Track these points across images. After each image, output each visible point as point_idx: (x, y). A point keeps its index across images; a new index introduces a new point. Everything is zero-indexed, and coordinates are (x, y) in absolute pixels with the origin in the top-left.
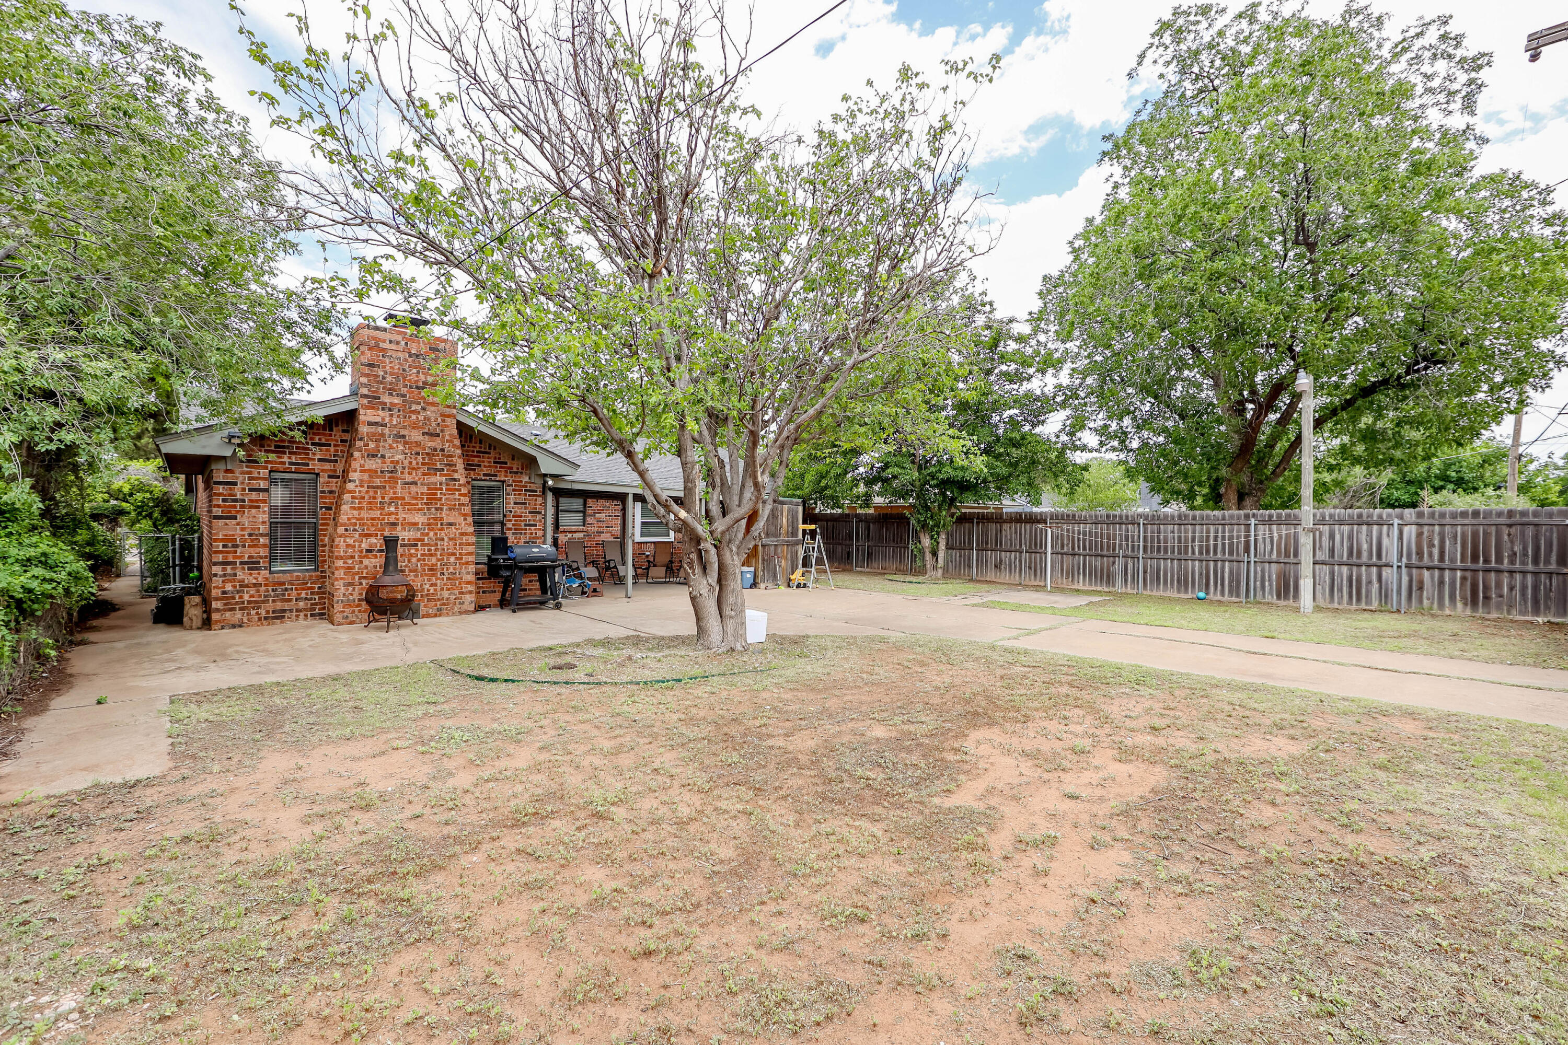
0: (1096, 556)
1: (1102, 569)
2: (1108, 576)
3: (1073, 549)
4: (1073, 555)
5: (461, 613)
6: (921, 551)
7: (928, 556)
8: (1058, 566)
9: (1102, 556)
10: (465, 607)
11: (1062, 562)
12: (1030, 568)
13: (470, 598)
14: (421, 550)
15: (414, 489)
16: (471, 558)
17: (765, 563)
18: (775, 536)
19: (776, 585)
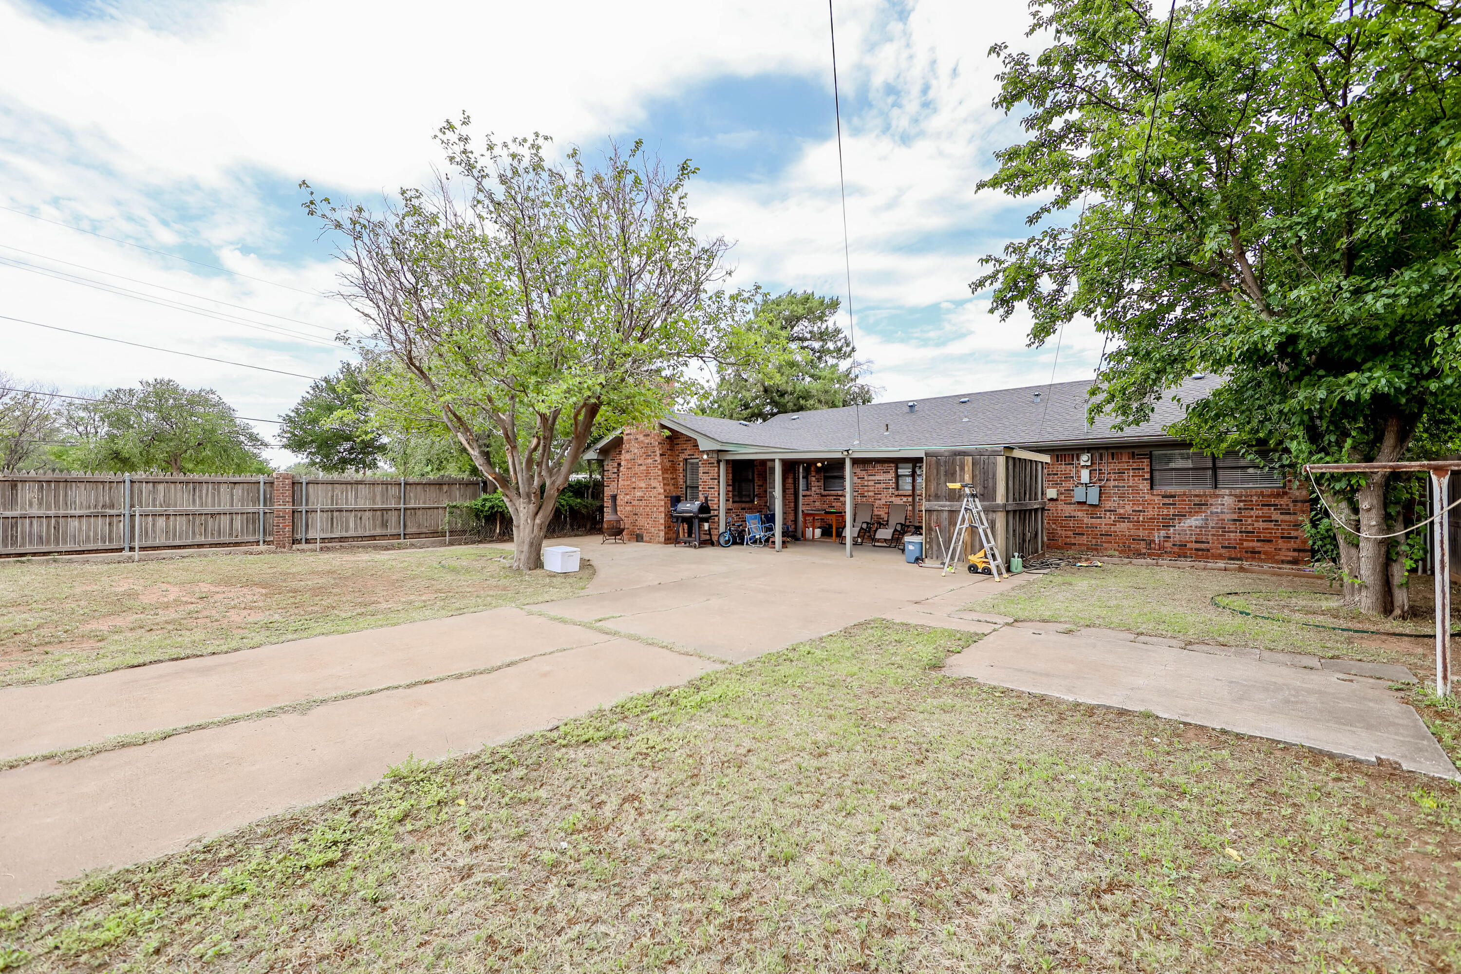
10: (660, 540)
13: (662, 534)
14: (643, 503)
15: (642, 468)
16: (663, 509)
17: (933, 534)
18: (951, 498)
19: (942, 563)
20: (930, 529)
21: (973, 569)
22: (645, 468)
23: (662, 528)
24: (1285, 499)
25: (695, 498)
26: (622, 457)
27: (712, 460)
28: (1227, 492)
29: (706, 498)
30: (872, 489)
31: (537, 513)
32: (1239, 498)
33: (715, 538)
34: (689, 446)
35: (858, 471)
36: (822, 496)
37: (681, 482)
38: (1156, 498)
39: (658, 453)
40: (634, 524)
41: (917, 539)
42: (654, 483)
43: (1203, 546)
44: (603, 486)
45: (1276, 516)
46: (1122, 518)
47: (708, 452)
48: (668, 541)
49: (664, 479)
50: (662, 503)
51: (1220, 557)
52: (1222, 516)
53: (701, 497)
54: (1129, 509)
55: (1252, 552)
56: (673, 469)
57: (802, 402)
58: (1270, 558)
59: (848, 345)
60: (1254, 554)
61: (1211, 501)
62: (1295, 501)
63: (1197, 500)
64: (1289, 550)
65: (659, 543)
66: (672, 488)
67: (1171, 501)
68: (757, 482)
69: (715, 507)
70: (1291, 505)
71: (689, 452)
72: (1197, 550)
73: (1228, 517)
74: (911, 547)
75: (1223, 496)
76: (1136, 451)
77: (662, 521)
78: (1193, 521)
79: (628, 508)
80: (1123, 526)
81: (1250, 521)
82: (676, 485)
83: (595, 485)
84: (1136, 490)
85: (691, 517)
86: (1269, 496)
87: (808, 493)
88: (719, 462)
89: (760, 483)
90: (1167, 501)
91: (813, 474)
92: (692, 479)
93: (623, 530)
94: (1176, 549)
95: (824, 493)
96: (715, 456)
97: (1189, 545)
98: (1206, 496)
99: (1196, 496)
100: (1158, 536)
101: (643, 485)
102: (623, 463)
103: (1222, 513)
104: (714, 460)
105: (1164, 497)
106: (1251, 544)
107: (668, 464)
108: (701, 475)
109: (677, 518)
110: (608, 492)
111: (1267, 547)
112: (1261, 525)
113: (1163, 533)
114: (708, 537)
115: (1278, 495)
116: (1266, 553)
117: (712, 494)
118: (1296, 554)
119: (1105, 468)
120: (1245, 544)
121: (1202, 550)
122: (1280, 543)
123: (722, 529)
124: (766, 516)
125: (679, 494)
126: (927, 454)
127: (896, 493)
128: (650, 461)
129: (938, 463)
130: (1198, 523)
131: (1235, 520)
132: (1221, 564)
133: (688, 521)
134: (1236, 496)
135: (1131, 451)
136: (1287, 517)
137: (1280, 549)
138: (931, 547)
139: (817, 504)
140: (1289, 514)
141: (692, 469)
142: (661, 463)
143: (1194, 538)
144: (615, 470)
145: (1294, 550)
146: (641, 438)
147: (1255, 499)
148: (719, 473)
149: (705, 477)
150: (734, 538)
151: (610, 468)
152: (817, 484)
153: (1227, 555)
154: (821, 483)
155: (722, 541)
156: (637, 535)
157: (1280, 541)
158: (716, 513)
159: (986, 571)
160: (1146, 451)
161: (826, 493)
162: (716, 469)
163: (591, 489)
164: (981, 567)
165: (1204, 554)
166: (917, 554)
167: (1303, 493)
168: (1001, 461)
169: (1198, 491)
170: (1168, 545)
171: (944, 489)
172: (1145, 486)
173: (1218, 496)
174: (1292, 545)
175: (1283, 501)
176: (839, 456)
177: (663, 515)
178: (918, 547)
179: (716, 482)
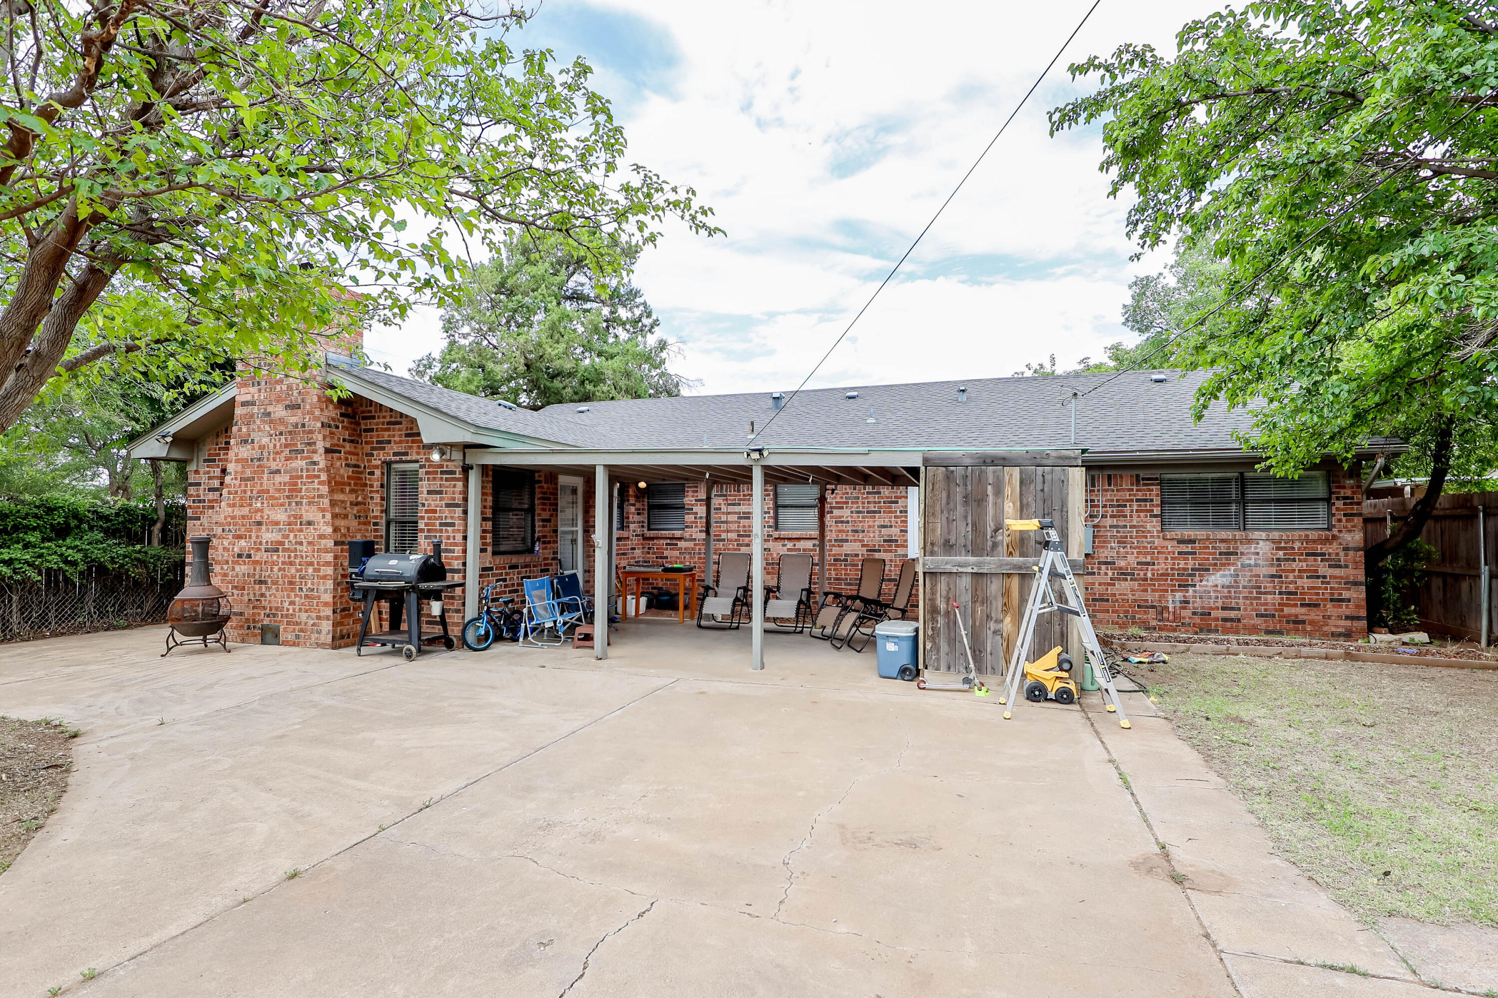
13: (327, 626)
14: (282, 557)
15: (278, 478)
16: (330, 571)
17: (941, 621)
18: (977, 549)
19: (967, 681)
20: (933, 611)
21: (1036, 693)
22: (287, 478)
23: (328, 612)
24: (1335, 545)
25: (406, 545)
26: (231, 454)
27: (451, 466)
28: (1263, 535)
29: (437, 547)
30: (734, 527)
32: (1277, 544)
33: (454, 632)
34: (397, 434)
36: (645, 538)
37: (376, 510)
38: (1170, 545)
39: (320, 446)
40: (256, 603)
41: (904, 629)
42: (309, 513)
43: (1232, 614)
44: (185, 518)
45: (1324, 569)
46: (1124, 574)
47: (442, 448)
48: (340, 640)
49: (333, 503)
50: (329, 557)
51: (1254, 630)
52: (1256, 571)
53: (424, 544)
54: (1132, 560)
55: (1295, 622)
56: (358, 482)
57: (589, 387)
58: (1318, 630)
59: (649, 315)
60: (1297, 623)
61: (1242, 548)
62: (1346, 549)
63: (1223, 547)
64: (1339, 617)
65: (319, 645)
66: (354, 524)
67: (1188, 548)
68: (541, 513)
69: (457, 565)
70: (1342, 554)
71: (396, 448)
72: (1225, 620)
73: (1265, 571)
74: (891, 647)
75: (1257, 541)
76: (1143, 474)
77: (328, 598)
78: (1218, 579)
79: (241, 569)
80: (1124, 587)
81: (1291, 577)
82: (363, 518)
83: (169, 515)
84: (1142, 533)
85: (400, 591)
86: (1314, 541)
87: (625, 534)
88: (466, 469)
89: (546, 515)
90: (1184, 548)
91: (632, 500)
92: (402, 507)
93: (227, 619)
94: (1197, 620)
95: (649, 534)
96: (457, 455)
97: (1214, 614)
98: (1235, 541)
99: (1222, 541)
100: (1173, 600)
101: (281, 516)
102: (231, 467)
103: (1256, 565)
104: (456, 467)
105: (1181, 542)
106: (1293, 611)
107: (346, 472)
108: (423, 496)
109: (366, 591)
110: (194, 531)
111: (1314, 615)
112: (1305, 582)
113: (1179, 596)
114: (438, 630)
115: (1327, 541)
116: (1312, 623)
117: (450, 537)
118: (1348, 623)
119: (1101, 499)
120: (1287, 610)
121: (1232, 620)
122: (1330, 609)
123: (471, 611)
124: (561, 580)
125: (370, 537)
126: (927, 462)
127: (776, 534)
128: (300, 463)
129: (948, 477)
130: (1227, 581)
131: (1273, 576)
132: (1319, 647)
133: (396, 598)
134: (1273, 541)
135: (1135, 472)
136: (1337, 572)
137: (1329, 617)
138: (936, 648)
139: (638, 552)
140: (1340, 566)
141: (403, 487)
142: (328, 470)
143: (1220, 604)
144: (216, 483)
145: (1347, 618)
146: (279, 411)
147: (1297, 545)
148: (465, 492)
149: (434, 502)
150: (496, 627)
151: (204, 479)
152: (637, 518)
153: (1263, 626)
154: (644, 518)
155: (471, 637)
156: (264, 630)
157: (1329, 605)
158: (457, 578)
159: (1064, 697)
160: (1155, 473)
161: (652, 533)
162: (460, 484)
163: (159, 525)
164: (1053, 687)
165: (1232, 625)
166: (905, 660)
167: (1356, 538)
168: (1077, 476)
169: (1224, 534)
170: (1186, 613)
171: (963, 531)
172: (1153, 525)
173: (1249, 541)
174: (1344, 610)
175: (1332, 549)
176: (740, 460)
177: (330, 584)
178: (907, 646)
179: (459, 511)
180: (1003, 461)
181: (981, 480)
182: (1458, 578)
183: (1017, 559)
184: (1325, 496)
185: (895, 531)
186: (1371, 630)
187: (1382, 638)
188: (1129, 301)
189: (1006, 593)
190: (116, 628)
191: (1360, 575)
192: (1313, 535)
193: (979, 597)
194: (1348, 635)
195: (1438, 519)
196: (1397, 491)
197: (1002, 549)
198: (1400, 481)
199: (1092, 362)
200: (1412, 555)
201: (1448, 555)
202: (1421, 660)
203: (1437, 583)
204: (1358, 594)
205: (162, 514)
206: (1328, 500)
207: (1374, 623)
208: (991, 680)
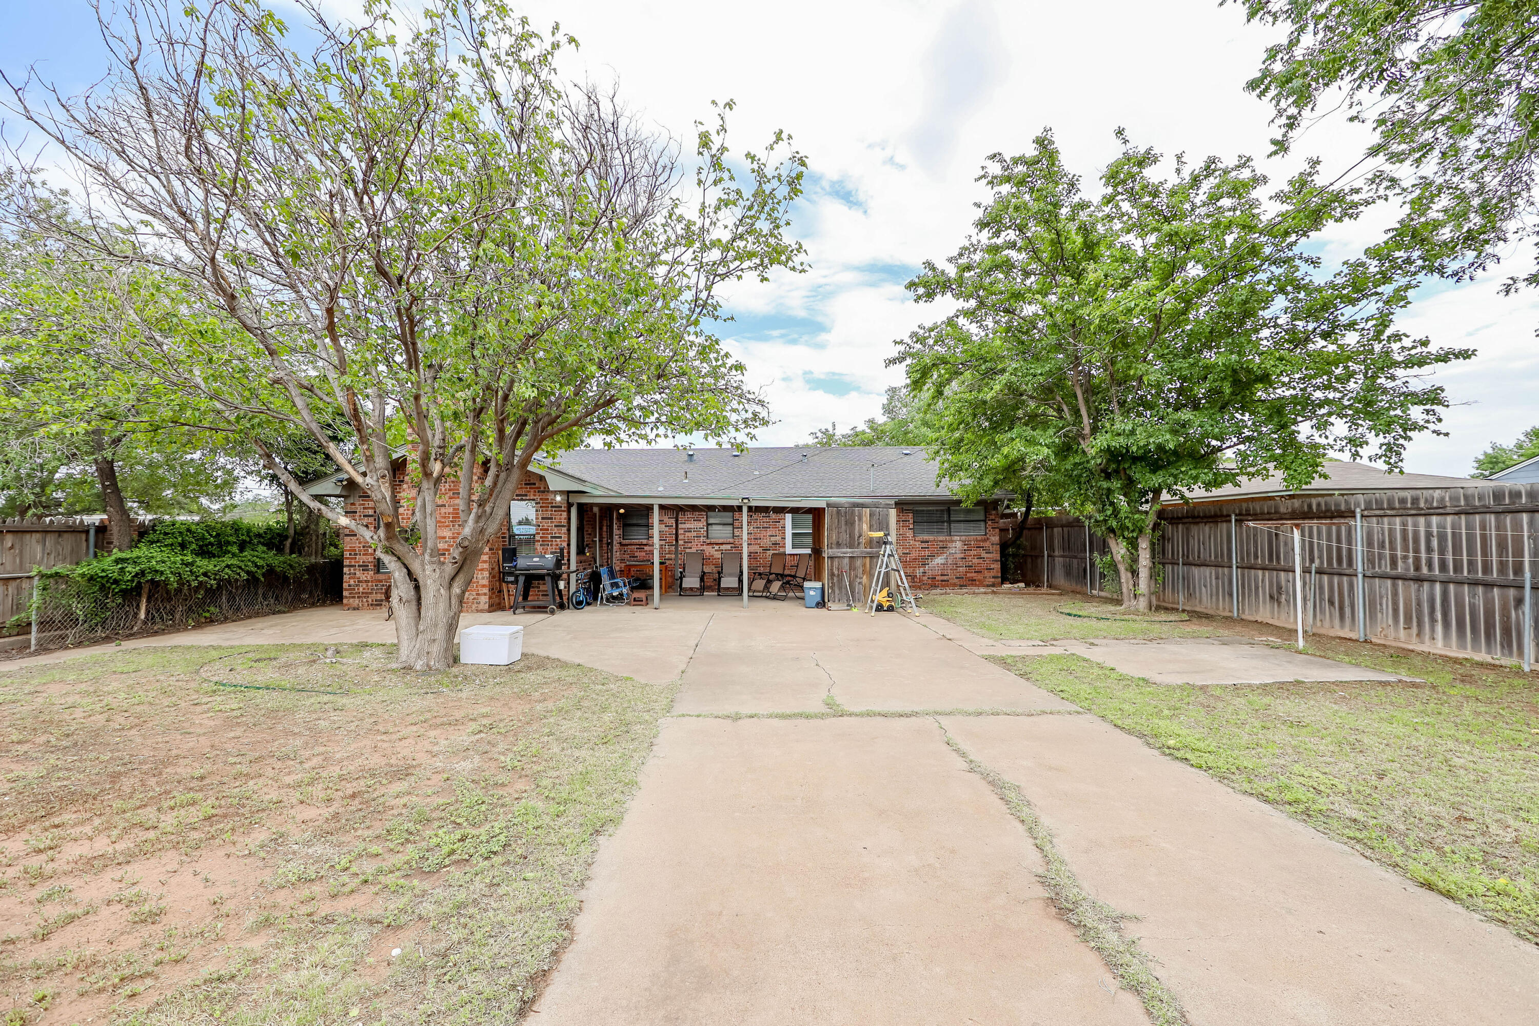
0: (1474, 583)
1: (1489, 614)
2: (1506, 631)
3: (1417, 568)
4: (1419, 580)
5: (478, 611)
6: (1114, 566)
7: (1125, 576)
8: (1387, 604)
9: (1489, 585)
10: (481, 607)
11: (1395, 594)
12: (1331, 603)
13: (485, 599)
16: (486, 566)
17: (835, 579)
18: (851, 546)
19: (849, 605)
20: (832, 575)
21: (880, 608)
22: (451, 510)
23: (486, 590)
24: (988, 542)
28: (958, 538)
31: (453, 579)
32: (964, 542)
35: (666, 519)
36: (623, 545)
38: (917, 544)
41: (818, 585)
43: (945, 578)
45: (984, 555)
47: (560, 493)
50: (486, 558)
51: (955, 585)
52: (955, 556)
53: (539, 549)
55: (972, 580)
58: (981, 584)
61: (949, 545)
62: (992, 544)
63: (941, 544)
64: (990, 577)
67: (926, 545)
70: (991, 547)
71: (518, 492)
72: (942, 581)
73: (959, 556)
74: (812, 593)
75: (955, 541)
76: (904, 507)
77: (485, 582)
78: (939, 560)
81: (970, 559)
84: (905, 538)
86: (980, 541)
88: (570, 505)
90: (924, 545)
94: (930, 581)
95: (625, 542)
96: (568, 498)
97: (937, 578)
98: (946, 541)
99: (941, 541)
100: (919, 572)
103: (955, 553)
105: (922, 542)
106: (971, 575)
108: (538, 520)
111: (979, 577)
112: (976, 561)
113: (922, 570)
115: (985, 540)
116: (979, 580)
117: (558, 545)
118: (994, 580)
119: (900, 520)
120: (968, 575)
121: (945, 581)
122: (986, 573)
123: (573, 587)
126: (828, 505)
127: (708, 541)
129: (838, 512)
130: (943, 561)
131: (962, 558)
132: (982, 590)
134: (962, 541)
135: (901, 507)
136: (989, 555)
137: (986, 577)
138: (833, 591)
139: (618, 554)
140: (990, 553)
143: (940, 573)
145: (993, 577)
147: (972, 543)
148: (569, 519)
149: (546, 524)
153: (959, 583)
154: (621, 532)
155: (574, 602)
159: (891, 609)
160: (910, 507)
161: (627, 542)
162: (565, 514)
163: (290, 540)
164: (886, 605)
165: (945, 584)
166: (819, 599)
167: (996, 539)
168: (893, 512)
169: (941, 538)
170: (925, 578)
171: (845, 537)
172: (910, 534)
173: (952, 541)
174: (992, 574)
175: (987, 544)
176: (735, 503)
177: (486, 574)
178: (819, 592)
179: (564, 530)
180: (863, 506)
181: (853, 513)
182: (1037, 557)
183: (869, 550)
184: (982, 518)
185: (778, 538)
186: (1002, 583)
187: (1007, 586)
188: (885, 402)
189: (864, 565)
190: (279, 612)
191: (997, 556)
192: (979, 538)
193: (852, 567)
194: (993, 585)
195: (1029, 529)
196: (1015, 515)
197: (862, 546)
198: (1016, 510)
199: (858, 429)
200: (1019, 547)
201: (1033, 548)
202: (1020, 593)
203: (1029, 560)
204: (997, 566)
205: (292, 532)
206: (985, 521)
207: (1004, 580)
208: (859, 605)
